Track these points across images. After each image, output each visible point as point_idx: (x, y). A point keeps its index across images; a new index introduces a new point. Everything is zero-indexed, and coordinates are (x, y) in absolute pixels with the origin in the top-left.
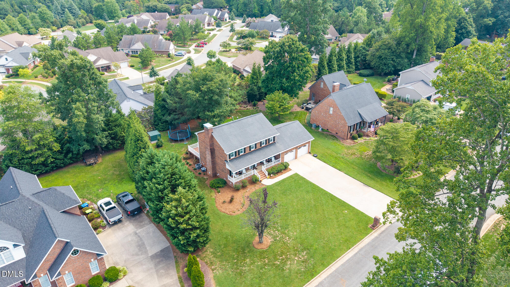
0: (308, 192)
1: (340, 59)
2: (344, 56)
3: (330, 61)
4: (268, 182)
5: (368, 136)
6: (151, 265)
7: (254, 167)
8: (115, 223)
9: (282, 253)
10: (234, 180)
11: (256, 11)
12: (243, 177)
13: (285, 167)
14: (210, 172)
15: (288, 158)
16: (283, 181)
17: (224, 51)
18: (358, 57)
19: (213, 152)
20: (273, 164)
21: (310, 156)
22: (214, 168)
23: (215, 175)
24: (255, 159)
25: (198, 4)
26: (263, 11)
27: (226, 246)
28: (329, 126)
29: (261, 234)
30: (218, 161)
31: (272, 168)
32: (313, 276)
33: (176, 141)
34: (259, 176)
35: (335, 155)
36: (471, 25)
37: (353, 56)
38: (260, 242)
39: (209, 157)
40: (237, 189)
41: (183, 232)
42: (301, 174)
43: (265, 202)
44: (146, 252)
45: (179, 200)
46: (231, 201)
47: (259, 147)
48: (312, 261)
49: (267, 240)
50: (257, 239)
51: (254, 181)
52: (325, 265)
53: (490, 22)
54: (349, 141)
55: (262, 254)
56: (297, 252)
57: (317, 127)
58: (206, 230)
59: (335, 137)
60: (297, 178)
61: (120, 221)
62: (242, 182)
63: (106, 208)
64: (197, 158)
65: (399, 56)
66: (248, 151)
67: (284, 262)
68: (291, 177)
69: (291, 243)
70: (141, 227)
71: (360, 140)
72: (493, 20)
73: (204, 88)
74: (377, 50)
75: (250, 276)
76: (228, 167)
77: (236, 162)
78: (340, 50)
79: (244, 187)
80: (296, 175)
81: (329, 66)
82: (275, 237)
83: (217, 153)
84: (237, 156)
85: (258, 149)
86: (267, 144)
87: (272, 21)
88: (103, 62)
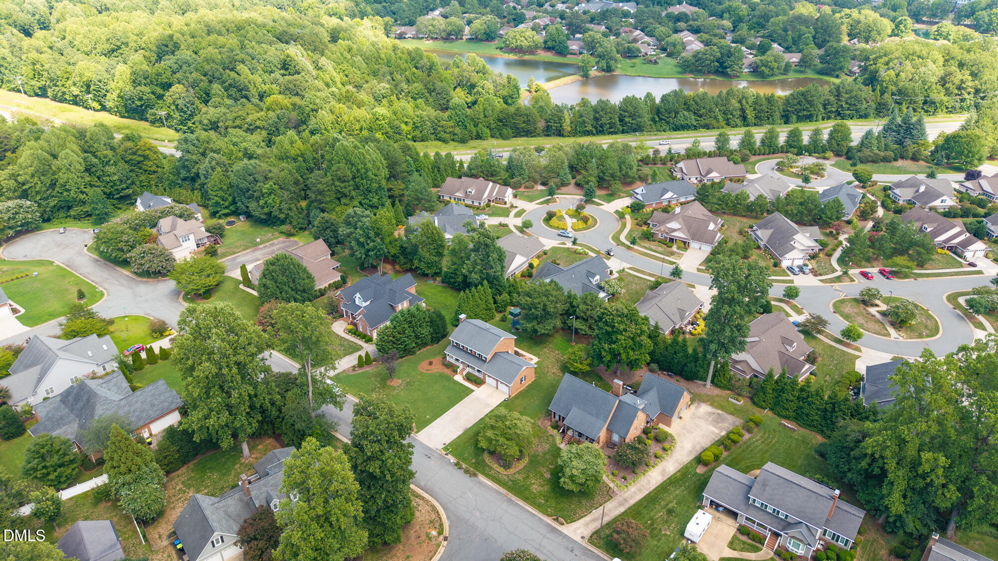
7: (462, 363)
13: (479, 383)
16: (462, 385)
20: (476, 373)
21: (505, 397)
31: (472, 375)
42: (474, 394)
51: (455, 370)
84: (457, 346)
85: (472, 354)
86: (480, 358)
88: (680, 235)
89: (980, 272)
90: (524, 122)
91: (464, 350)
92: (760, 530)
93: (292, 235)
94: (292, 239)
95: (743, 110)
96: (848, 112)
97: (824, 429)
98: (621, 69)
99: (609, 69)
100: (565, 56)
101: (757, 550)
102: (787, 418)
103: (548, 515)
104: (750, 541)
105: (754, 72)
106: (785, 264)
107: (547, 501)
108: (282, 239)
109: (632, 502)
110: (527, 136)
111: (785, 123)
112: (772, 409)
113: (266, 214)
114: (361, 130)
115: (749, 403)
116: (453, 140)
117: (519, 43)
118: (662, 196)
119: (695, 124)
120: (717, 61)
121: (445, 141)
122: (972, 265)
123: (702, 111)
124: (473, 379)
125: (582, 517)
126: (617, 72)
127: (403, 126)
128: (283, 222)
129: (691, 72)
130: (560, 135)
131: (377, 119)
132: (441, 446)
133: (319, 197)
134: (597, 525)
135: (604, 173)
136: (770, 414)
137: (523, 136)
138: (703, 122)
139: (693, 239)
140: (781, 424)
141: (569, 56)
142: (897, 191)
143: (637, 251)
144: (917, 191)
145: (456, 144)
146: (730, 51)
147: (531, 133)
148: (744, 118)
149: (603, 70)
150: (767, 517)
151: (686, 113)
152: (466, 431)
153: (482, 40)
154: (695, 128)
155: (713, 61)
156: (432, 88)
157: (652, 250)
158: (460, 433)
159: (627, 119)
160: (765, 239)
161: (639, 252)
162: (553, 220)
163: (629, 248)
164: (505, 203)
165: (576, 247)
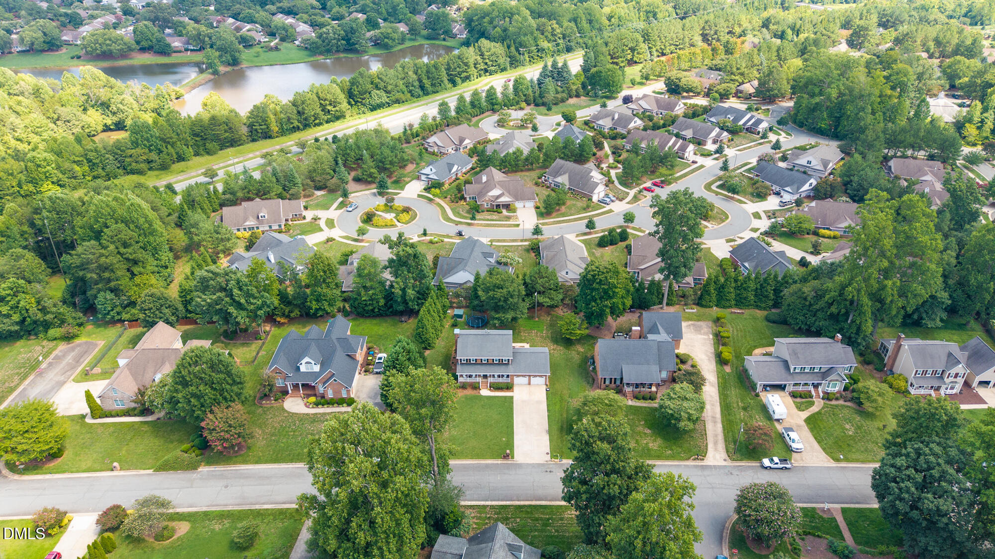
4: (485, 392)
7: (481, 377)
8: (377, 374)
12: (470, 380)
13: (509, 387)
15: (519, 382)
16: (498, 398)
21: (544, 388)
24: (482, 371)
31: (498, 383)
34: (481, 385)
42: (515, 399)
51: (475, 386)
54: (599, 391)
57: (592, 364)
60: (508, 400)
62: (468, 383)
68: (505, 397)
76: (458, 368)
77: (465, 367)
79: (466, 388)
80: (511, 398)
84: (468, 362)
85: (490, 363)
86: (501, 363)
87: (809, 162)
88: (505, 199)
89: (702, 166)
90: (226, 131)
91: (479, 363)
92: (806, 388)
93: (75, 336)
94: (77, 341)
95: (420, 81)
96: (493, 68)
97: (759, 304)
98: (247, 61)
99: (235, 62)
100: (169, 55)
101: (812, 403)
102: (730, 307)
103: (688, 459)
104: (803, 400)
105: (375, 45)
106: (595, 198)
107: (671, 450)
108: (62, 347)
109: (718, 416)
110: (232, 146)
111: (455, 86)
112: (716, 306)
113: (17, 323)
114: (20, 185)
115: (699, 308)
116: (150, 169)
117: (105, 48)
118: (450, 171)
119: (387, 100)
120: (343, 39)
121: (140, 172)
122: (694, 162)
123: (389, 88)
124: (500, 386)
125: (707, 446)
126: (244, 65)
127: (77, 168)
128: (47, 326)
129: (321, 54)
130: (266, 138)
131: (39, 166)
132: (548, 457)
133: (106, 275)
134: (721, 445)
135: (383, 162)
136: (718, 309)
137: (228, 147)
138: (393, 98)
139: (517, 200)
140: (732, 313)
141: (174, 55)
142: (600, 122)
143: (478, 225)
144: (613, 119)
145: (156, 173)
146: (352, 28)
147: (235, 142)
148: (422, 87)
149: (229, 64)
150: (808, 376)
151: (378, 92)
152: (550, 432)
153: (43, 51)
154: (389, 105)
155: (339, 40)
156: (56, 116)
157: (488, 220)
158: (546, 438)
159: (329, 108)
160: (567, 183)
161: (481, 225)
162: (375, 219)
163: (469, 224)
164: (304, 218)
165: (428, 238)
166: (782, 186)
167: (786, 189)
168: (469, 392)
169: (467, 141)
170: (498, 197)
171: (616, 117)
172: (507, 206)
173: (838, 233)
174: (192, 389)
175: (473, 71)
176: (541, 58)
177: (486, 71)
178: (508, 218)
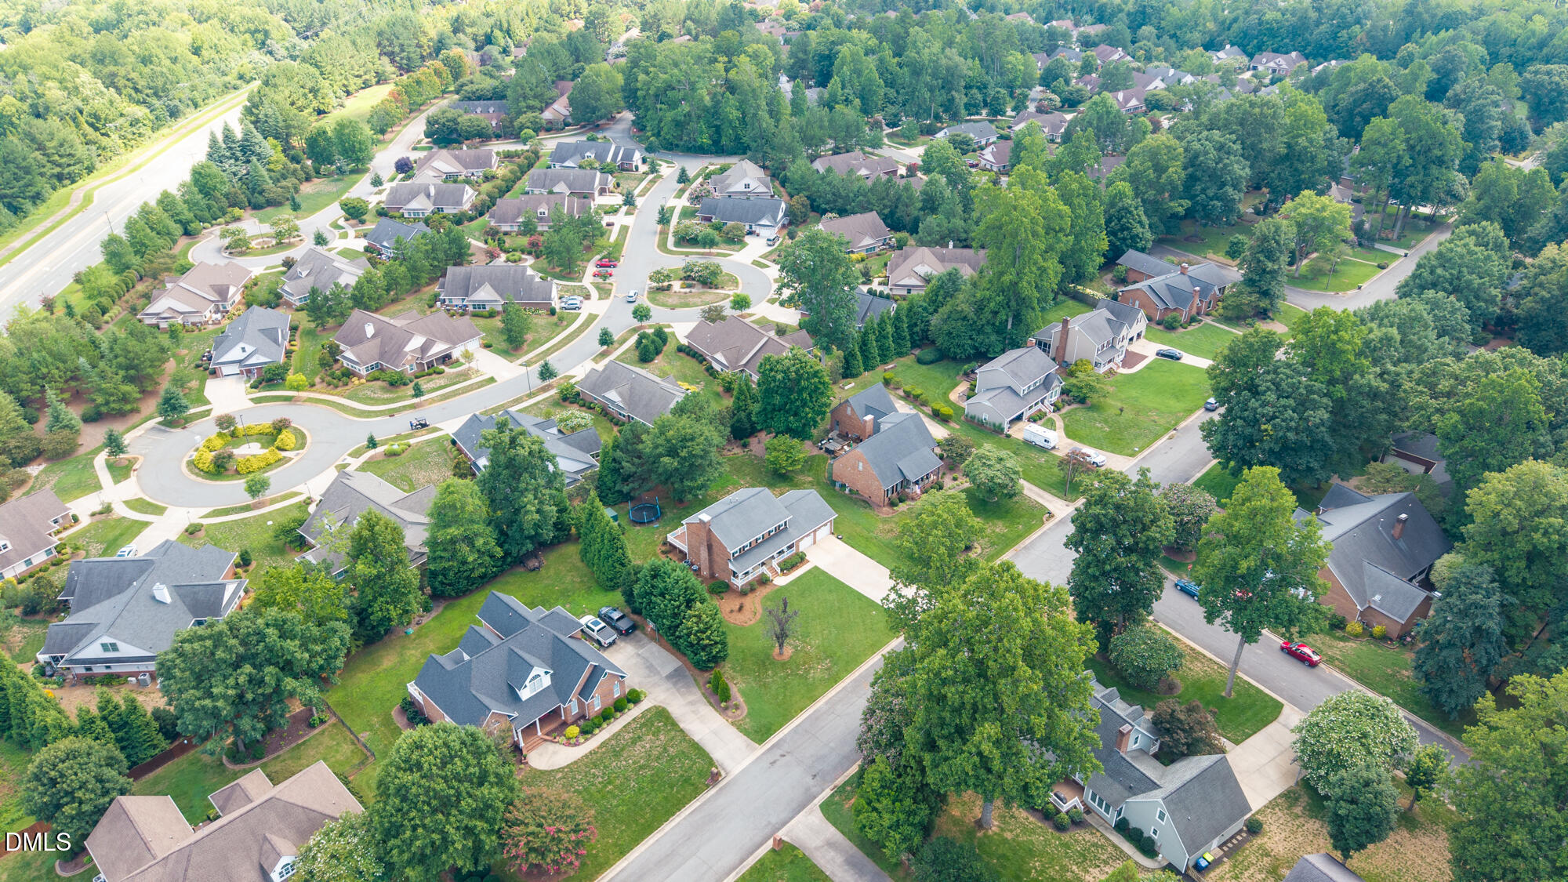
0: (830, 591)
1: (882, 337)
2: (890, 329)
3: (864, 344)
4: (781, 581)
5: (913, 499)
6: (669, 685)
7: (763, 564)
8: (611, 645)
9: (805, 663)
10: (739, 582)
11: (706, 141)
12: (750, 577)
13: (801, 559)
14: (705, 573)
15: (804, 546)
16: (800, 578)
17: (658, 289)
18: (916, 325)
19: (710, 548)
20: (786, 555)
21: (833, 538)
22: (711, 567)
23: (712, 576)
24: (764, 554)
25: (555, 106)
26: (720, 136)
27: (744, 660)
28: (859, 486)
29: (781, 645)
30: (717, 558)
31: (784, 561)
32: (836, 682)
33: (642, 523)
34: (769, 574)
35: (865, 533)
36: (1140, 222)
37: (905, 325)
38: (781, 654)
39: (704, 554)
40: (743, 593)
41: (704, 648)
42: (822, 567)
43: (784, 611)
44: (659, 673)
45: (699, 617)
46: (741, 609)
47: (768, 538)
48: (835, 669)
49: (788, 651)
50: (777, 650)
51: (763, 581)
52: (848, 671)
53: (1180, 209)
54: (886, 509)
55: (784, 665)
56: (819, 660)
57: (843, 486)
58: (724, 644)
59: (867, 503)
60: (817, 573)
61: (614, 642)
62: (749, 584)
63: (596, 629)
64: (681, 552)
65: (980, 331)
66: (756, 545)
67: (807, 671)
68: (809, 571)
69: (812, 651)
70: (642, 646)
71: (902, 507)
72: (1187, 203)
73: (684, 453)
74: (945, 321)
75: (774, 687)
76: (731, 567)
77: (742, 560)
78: (882, 321)
79: (753, 590)
80: (816, 568)
81: (862, 351)
82: (796, 647)
83: (715, 549)
84: (743, 553)
87: (747, 186)
88: (439, 348)
89: (625, 227)
106: (556, 306)
112: (865, 370)
115: (853, 380)
118: (276, 341)
122: (610, 224)
124: (791, 563)
139: (455, 343)
140: (885, 371)
142: (413, 205)
143: (428, 402)
144: (428, 196)
150: (1035, 393)
160: (496, 297)
161: (433, 401)
162: (232, 466)
163: (414, 407)
164: (76, 519)
165: (380, 449)
166: (755, 219)
167: (762, 222)
168: (763, 592)
169: (232, 290)
170: (424, 349)
171: (433, 192)
172: (446, 359)
173: (864, 254)
174: (467, 804)
175: (42, 184)
176: (140, 135)
177: (60, 177)
178: (465, 376)
